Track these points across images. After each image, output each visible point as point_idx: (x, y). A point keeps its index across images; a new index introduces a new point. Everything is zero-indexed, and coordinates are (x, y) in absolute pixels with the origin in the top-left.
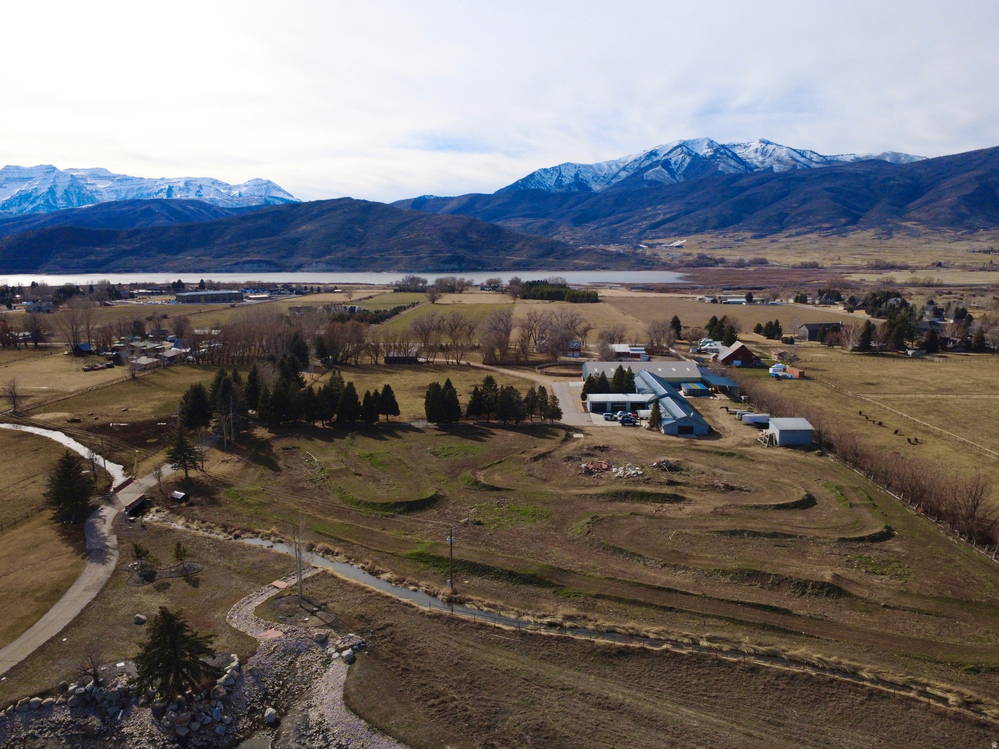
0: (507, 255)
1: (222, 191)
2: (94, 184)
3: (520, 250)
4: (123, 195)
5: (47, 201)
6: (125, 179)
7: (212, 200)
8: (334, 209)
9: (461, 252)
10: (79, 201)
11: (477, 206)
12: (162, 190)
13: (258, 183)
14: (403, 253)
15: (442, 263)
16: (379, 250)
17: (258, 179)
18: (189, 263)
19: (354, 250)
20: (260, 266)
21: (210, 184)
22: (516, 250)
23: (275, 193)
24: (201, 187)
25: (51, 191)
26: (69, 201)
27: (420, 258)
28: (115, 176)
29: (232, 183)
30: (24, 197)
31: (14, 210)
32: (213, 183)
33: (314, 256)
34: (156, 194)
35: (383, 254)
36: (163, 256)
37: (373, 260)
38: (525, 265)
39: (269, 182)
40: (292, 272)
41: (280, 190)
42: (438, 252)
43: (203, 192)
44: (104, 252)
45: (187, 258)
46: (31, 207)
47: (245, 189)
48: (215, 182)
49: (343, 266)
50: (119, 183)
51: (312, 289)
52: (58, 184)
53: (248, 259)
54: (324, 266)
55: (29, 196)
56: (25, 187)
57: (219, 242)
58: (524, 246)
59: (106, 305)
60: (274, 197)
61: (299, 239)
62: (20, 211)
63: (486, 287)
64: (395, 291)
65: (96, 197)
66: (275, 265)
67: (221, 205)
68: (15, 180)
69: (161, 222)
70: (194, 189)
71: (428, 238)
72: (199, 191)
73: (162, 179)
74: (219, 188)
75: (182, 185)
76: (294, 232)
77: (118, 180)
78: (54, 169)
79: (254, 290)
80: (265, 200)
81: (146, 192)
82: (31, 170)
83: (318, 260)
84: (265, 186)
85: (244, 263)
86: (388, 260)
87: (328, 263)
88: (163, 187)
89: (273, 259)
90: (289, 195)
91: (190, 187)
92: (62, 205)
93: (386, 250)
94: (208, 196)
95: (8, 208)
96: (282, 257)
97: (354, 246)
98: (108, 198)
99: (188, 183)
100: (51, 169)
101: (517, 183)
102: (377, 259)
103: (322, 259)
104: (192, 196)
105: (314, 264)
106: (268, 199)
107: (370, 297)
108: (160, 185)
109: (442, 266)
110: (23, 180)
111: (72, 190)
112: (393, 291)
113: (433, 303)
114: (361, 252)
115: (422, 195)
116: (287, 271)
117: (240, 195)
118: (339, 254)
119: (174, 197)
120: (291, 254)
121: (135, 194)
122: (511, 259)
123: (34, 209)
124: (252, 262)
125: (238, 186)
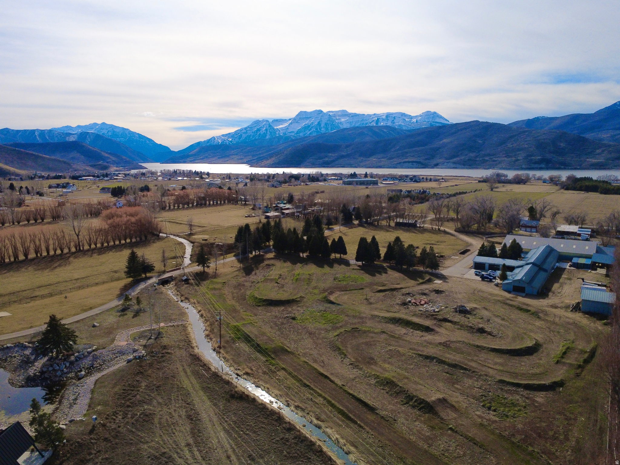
0: (587, 158)
1: (407, 120)
2: (340, 119)
3: (599, 154)
4: (353, 125)
5: (317, 129)
6: (355, 115)
7: (400, 125)
8: (465, 129)
9: (548, 156)
10: (331, 128)
11: (577, 122)
12: (373, 120)
13: (428, 114)
14: (506, 156)
15: (533, 163)
16: (489, 155)
17: (428, 112)
18: (374, 162)
19: (472, 155)
20: (413, 164)
21: (400, 116)
22: (597, 154)
23: (438, 120)
24: (394, 118)
25: (319, 124)
26: (327, 129)
27: (518, 160)
28: (350, 114)
29: (413, 115)
30: (307, 127)
31: (301, 134)
32: (402, 115)
33: (446, 159)
34: (370, 123)
35: (491, 157)
36: (362, 158)
37: (484, 161)
38: (601, 166)
39: (435, 113)
40: (431, 168)
41: (441, 117)
42: (531, 156)
43: (395, 121)
44: (332, 156)
45: (373, 159)
46: (309, 132)
47: (420, 118)
48: (403, 115)
49: (464, 165)
50: (352, 118)
51: (427, 179)
52: (323, 120)
53: (407, 160)
54: (452, 165)
55: (309, 126)
56: (307, 122)
57: (393, 150)
58: (603, 151)
59: (306, 184)
60: (436, 122)
61: (439, 148)
62: (304, 135)
63: (548, 181)
64: (479, 182)
65: (340, 126)
66: (422, 164)
67: (404, 128)
68: (303, 119)
69: (367, 139)
70: (390, 119)
71: (526, 146)
72: (393, 121)
73: (374, 114)
74: (405, 118)
75: (384, 117)
76: (437, 144)
77: (352, 116)
78: (322, 111)
79: (391, 178)
80: (431, 124)
81: (365, 122)
82: (311, 113)
83: (449, 161)
84: (432, 115)
85: (404, 162)
86: (494, 161)
87: (454, 163)
88: (374, 119)
89: (421, 161)
90: (446, 120)
91: (389, 118)
92: (323, 130)
93: (493, 155)
94: (398, 123)
95: (299, 133)
96: (426, 159)
97: (475, 152)
98: (345, 126)
99: (388, 115)
100: (321, 112)
101: (615, 104)
102: (487, 161)
103: (451, 161)
104: (389, 124)
105: (445, 164)
106: (433, 124)
107: (456, 185)
108: (373, 118)
109: (533, 166)
110: (307, 118)
111: (329, 122)
112: (477, 181)
113: (492, 190)
114: (477, 157)
115: (537, 117)
116: (428, 168)
117: (417, 121)
118: (463, 158)
119: (379, 125)
120: (433, 157)
121: (359, 123)
122: (589, 161)
123: (310, 134)
124: (409, 162)
125: (416, 116)
